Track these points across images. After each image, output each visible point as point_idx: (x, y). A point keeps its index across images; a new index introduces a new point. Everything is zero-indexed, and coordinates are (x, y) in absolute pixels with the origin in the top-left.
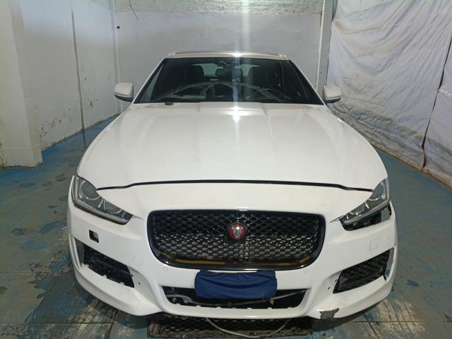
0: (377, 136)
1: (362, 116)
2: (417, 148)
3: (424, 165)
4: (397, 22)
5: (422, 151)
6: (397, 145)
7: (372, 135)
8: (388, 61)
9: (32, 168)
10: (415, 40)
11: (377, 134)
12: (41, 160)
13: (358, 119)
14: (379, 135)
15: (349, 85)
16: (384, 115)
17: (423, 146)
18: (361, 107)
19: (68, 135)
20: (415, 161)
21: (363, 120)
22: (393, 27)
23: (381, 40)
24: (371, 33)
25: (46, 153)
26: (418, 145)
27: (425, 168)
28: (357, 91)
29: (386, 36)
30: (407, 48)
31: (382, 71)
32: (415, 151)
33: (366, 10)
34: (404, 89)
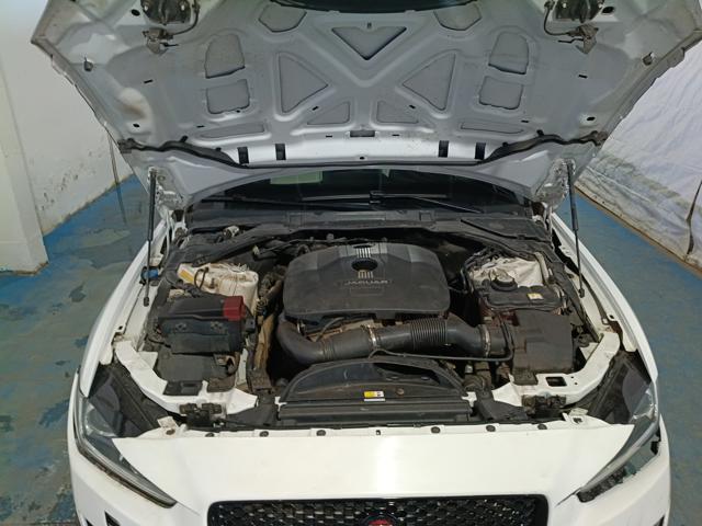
2: (677, 222)
3: (690, 250)
5: (686, 227)
7: (598, 186)
9: (30, 273)
11: (607, 187)
12: (44, 258)
16: (620, 156)
17: (689, 220)
19: (91, 197)
26: (681, 219)
27: (691, 256)
32: (677, 227)
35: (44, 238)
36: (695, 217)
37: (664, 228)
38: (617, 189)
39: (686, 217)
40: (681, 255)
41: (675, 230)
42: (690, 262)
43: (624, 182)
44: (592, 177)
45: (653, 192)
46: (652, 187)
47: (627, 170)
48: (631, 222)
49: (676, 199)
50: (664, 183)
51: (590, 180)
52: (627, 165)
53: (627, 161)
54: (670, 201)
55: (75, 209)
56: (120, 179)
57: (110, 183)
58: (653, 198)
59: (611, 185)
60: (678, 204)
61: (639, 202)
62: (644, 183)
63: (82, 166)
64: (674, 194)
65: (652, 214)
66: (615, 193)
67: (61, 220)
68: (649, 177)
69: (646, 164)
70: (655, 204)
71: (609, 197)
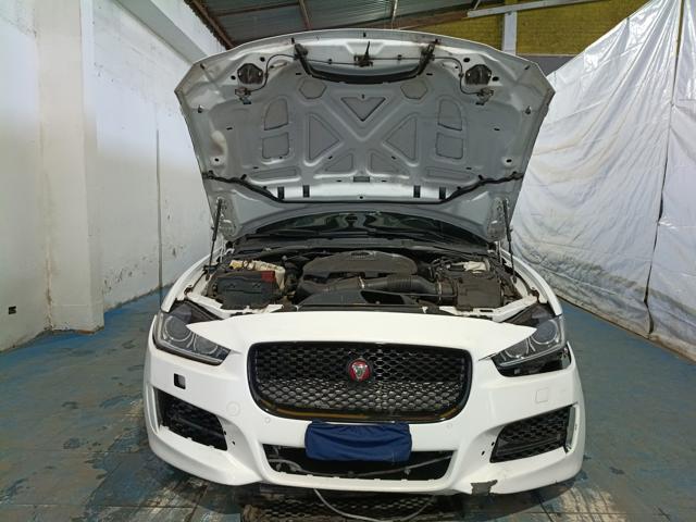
0: (583, 293)
1: (561, 266)
2: (638, 306)
3: (651, 330)
4: (598, 136)
5: (645, 309)
6: (612, 303)
7: (577, 291)
8: (591, 188)
9: (89, 332)
10: (622, 159)
11: (583, 290)
12: (102, 323)
13: (557, 271)
14: (587, 292)
15: (541, 224)
16: (590, 262)
17: (646, 301)
18: (559, 253)
19: (140, 293)
20: (638, 324)
21: (563, 271)
22: (594, 143)
23: (580, 160)
24: (565, 152)
25: (110, 315)
26: (640, 302)
27: (653, 334)
28: (553, 232)
29: (586, 155)
30: (613, 170)
31: (584, 201)
32: (636, 310)
33: (555, 123)
34: (614, 224)
35: (105, 314)
36: (650, 298)
37: (630, 315)
38: (592, 290)
39: (643, 300)
40: (645, 335)
41: (637, 314)
42: (654, 339)
43: (596, 283)
44: (572, 285)
45: (618, 286)
46: (617, 282)
47: (596, 272)
48: (604, 316)
49: (634, 287)
50: (624, 276)
51: (570, 288)
52: (596, 268)
53: (596, 264)
54: (631, 290)
55: (126, 300)
56: (164, 285)
57: (156, 285)
58: (618, 291)
59: (587, 288)
60: (636, 290)
61: (609, 298)
62: (611, 279)
63: (136, 266)
64: (633, 283)
65: (620, 304)
66: (590, 295)
67: (114, 306)
68: (614, 274)
69: (609, 264)
70: (620, 295)
71: (586, 299)
